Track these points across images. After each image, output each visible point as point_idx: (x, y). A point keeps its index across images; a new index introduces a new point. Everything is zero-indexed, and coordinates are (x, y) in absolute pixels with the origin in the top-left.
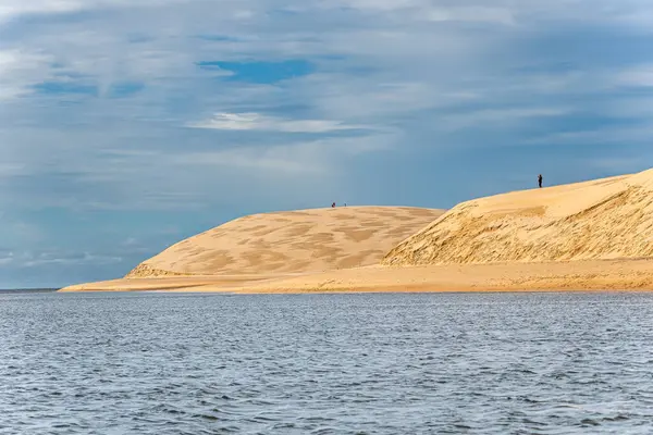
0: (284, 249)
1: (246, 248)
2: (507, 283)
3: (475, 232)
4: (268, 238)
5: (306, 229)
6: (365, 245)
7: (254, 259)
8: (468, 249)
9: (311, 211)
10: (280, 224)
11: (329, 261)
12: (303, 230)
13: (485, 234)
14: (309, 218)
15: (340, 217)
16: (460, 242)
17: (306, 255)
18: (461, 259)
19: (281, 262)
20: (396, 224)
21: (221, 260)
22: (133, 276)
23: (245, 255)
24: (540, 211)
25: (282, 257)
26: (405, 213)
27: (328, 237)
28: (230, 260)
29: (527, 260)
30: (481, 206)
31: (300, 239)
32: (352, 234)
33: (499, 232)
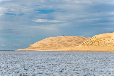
0: (56, 43)
1: (49, 43)
2: (107, 50)
3: (98, 41)
4: (53, 41)
5: (60, 40)
6: (71, 43)
7: (51, 45)
8: (97, 44)
9: (61, 37)
10: (55, 39)
11: (65, 46)
12: (59, 40)
13: (100, 41)
14: (60, 38)
15: (66, 38)
16: (96, 42)
17: (60, 44)
18: (96, 45)
19: (56, 46)
20: (76, 39)
21: (45, 45)
22: (29, 48)
23: (49, 44)
24: (110, 37)
25: (56, 45)
26: (77, 37)
27: (64, 41)
28: (47, 45)
29: (109, 46)
30: (99, 36)
31: (59, 42)
32: (68, 41)
33: (103, 41)
